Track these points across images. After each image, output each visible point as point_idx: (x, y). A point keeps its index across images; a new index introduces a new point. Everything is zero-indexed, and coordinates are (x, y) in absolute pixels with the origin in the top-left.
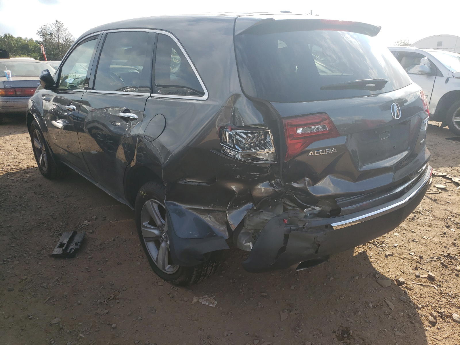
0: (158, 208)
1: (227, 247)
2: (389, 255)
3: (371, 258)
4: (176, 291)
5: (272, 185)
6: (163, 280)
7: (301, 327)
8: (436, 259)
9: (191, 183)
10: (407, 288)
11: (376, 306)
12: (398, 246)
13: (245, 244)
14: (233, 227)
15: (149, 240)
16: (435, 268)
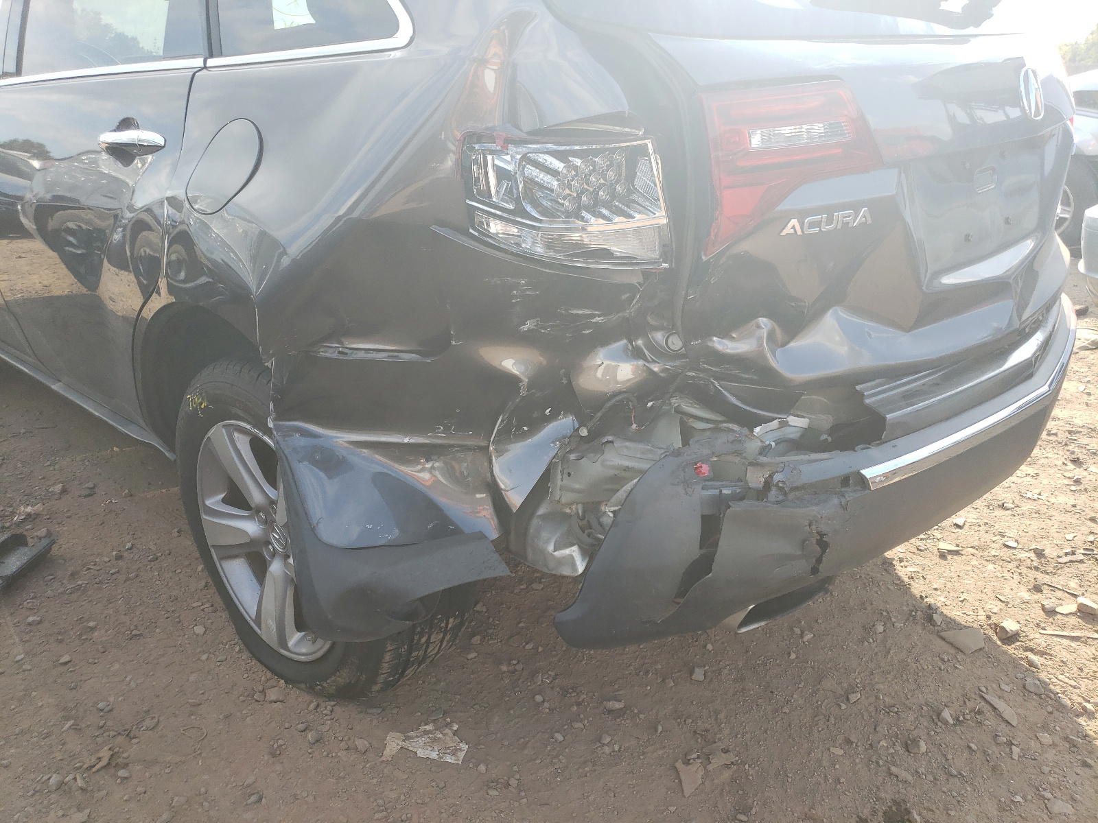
0: (252, 449)
1: (502, 570)
2: (950, 552)
3: (902, 564)
4: (329, 717)
5: (637, 354)
6: (282, 681)
7: (754, 810)
8: (1082, 557)
9: (361, 355)
10: (1032, 650)
11: (961, 718)
12: (968, 525)
13: (556, 553)
14: (516, 499)
15: (230, 552)
16: (1089, 584)
